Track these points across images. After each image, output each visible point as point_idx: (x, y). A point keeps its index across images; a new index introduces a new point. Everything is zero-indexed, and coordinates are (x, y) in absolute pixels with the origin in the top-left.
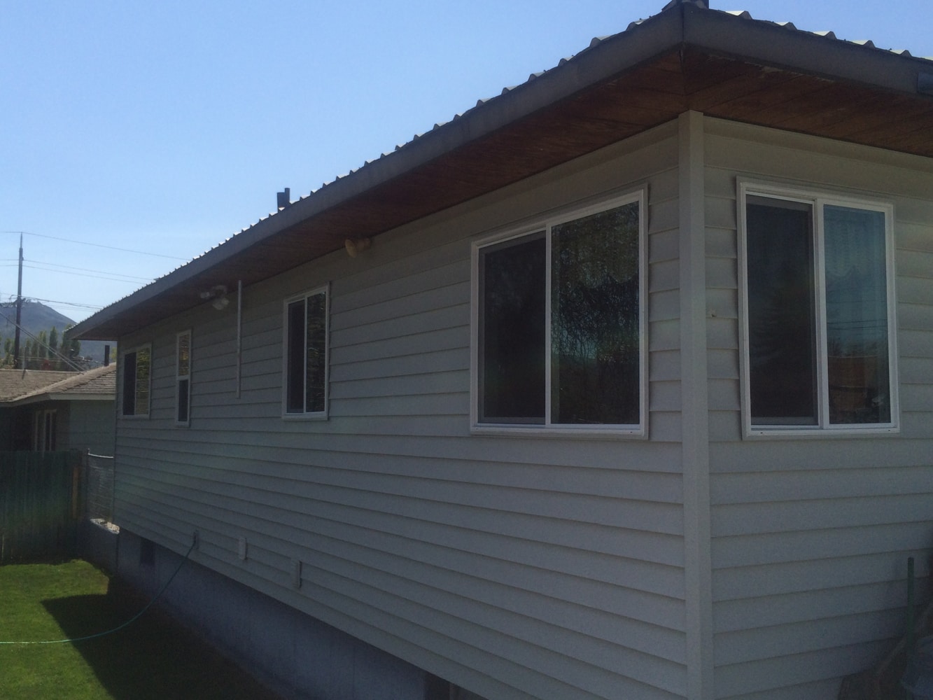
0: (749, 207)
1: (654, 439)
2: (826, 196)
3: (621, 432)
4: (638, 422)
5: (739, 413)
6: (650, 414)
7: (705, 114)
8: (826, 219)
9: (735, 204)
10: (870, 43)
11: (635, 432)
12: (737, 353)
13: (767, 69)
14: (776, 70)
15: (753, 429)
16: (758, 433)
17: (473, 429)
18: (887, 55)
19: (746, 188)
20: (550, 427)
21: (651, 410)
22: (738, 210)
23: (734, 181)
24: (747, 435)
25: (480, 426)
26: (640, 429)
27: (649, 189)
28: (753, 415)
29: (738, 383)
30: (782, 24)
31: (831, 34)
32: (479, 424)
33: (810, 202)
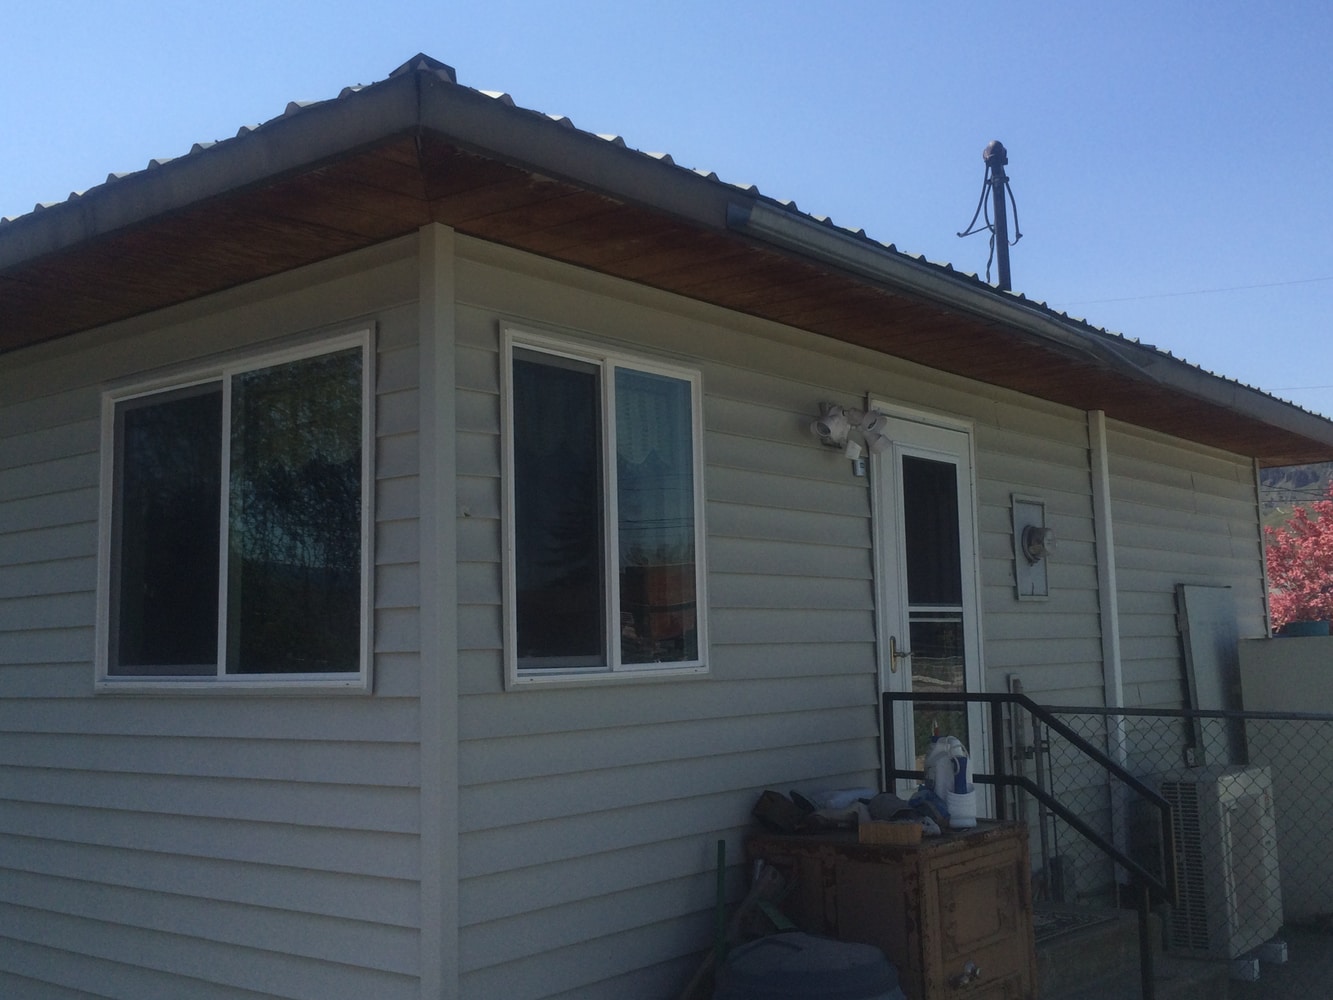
0: (516, 363)
1: (381, 693)
2: (617, 355)
3: (332, 684)
4: (357, 669)
5: (501, 653)
6: (375, 658)
7: (456, 230)
8: (618, 387)
9: (497, 359)
10: (668, 157)
11: (354, 684)
12: (499, 567)
13: (537, 177)
14: (548, 179)
15: (519, 675)
16: (525, 680)
17: (99, 685)
18: (688, 175)
19: (514, 338)
20: (224, 679)
21: (377, 651)
22: (501, 366)
23: (497, 328)
24: (512, 684)
25: (111, 680)
26: (360, 680)
27: (378, 328)
28: (520, 655)
29: (500, 610)
30: (556, 117)
31: (619, 140)
32: (110, 677)
33: (598, 363)
